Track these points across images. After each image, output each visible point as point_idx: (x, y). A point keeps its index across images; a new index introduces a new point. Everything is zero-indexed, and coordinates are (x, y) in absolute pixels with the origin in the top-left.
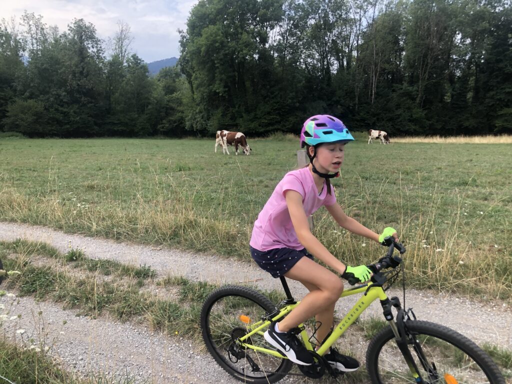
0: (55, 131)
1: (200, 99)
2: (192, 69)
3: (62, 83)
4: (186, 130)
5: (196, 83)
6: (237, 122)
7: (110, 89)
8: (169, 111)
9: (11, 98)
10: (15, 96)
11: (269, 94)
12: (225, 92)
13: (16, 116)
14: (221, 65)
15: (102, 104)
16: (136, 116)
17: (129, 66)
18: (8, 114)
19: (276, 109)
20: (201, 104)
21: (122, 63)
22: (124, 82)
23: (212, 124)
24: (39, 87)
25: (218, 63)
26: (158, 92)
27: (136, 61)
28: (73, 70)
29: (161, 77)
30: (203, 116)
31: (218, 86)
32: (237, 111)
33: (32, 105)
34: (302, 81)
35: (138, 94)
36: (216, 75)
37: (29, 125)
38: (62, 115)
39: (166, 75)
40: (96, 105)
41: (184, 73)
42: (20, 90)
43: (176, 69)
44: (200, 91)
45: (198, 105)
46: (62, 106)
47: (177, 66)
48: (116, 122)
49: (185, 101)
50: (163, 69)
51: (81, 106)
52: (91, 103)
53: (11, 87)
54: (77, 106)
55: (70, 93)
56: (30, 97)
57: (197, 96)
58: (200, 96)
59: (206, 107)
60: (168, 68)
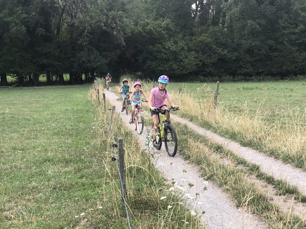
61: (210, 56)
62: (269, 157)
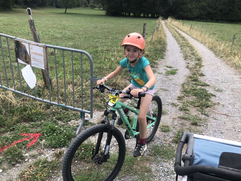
61: (204, 11)
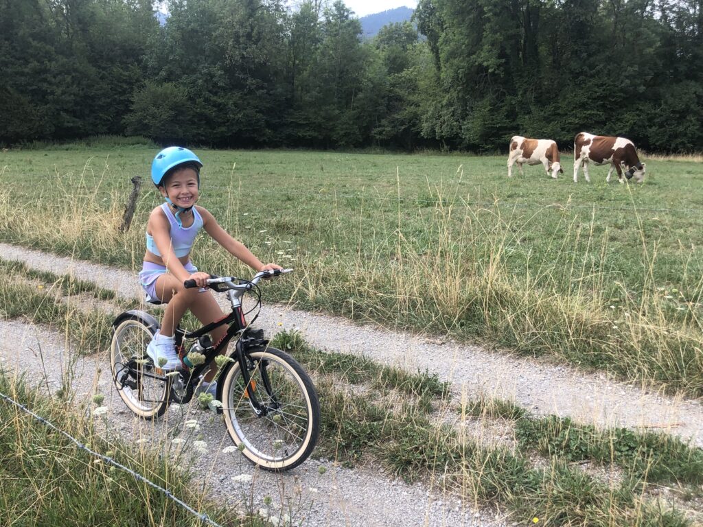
0: (202, 136)
1: (450, 80)
2: (439, 24)
3: (218, 55)
4: (423, 137)
5: (445, 51)
6: (519, 121)
7: (294, 63)
8: (393, 101)
9: (138, 81)
10: (144, 77)
11: (586, 68)
12: (499, 66)
13: (144, 110)
14: (495, 14)
15: (280, 90)
16: (337, 112)
17: (329, 22)
18: (133, 107)
19: (599, 98)
20: (452, 90)
21: (315, 18)
22: (319, 51)
23: (470, 125)
24: (182, 61)
25: (490, 11)
26: (375, 70)
27: (340, 13)
28: (236, 32)
29: (381, 41)
30: (453, 111)
31: (487, 54)
32: (520, 102)
33: (169, 92)
34: (654, 42)
35: (342, 73)
36: (485, 33)
37: (163, 125)
38: (215, 109)
39: (390, 39)
40: (271, 92)
41: (424, 33)
42: (153, 67)
43: (408, 26)
44: (452, 65)
45: (447, 91)
46: (216, 94)
47: (412, 21)
48: (302, 122)
49: (422, 84)
50: (385, 27)
51: (246, 95)
52: (262, 88)
53: (139, 62)
54: (239, 95)
55: (229, 71)
56: (167, 79)
57: (446, 74)
58: (452, 75)
59: (460, 95)
60: (394, 25)
62: (33, 250)
